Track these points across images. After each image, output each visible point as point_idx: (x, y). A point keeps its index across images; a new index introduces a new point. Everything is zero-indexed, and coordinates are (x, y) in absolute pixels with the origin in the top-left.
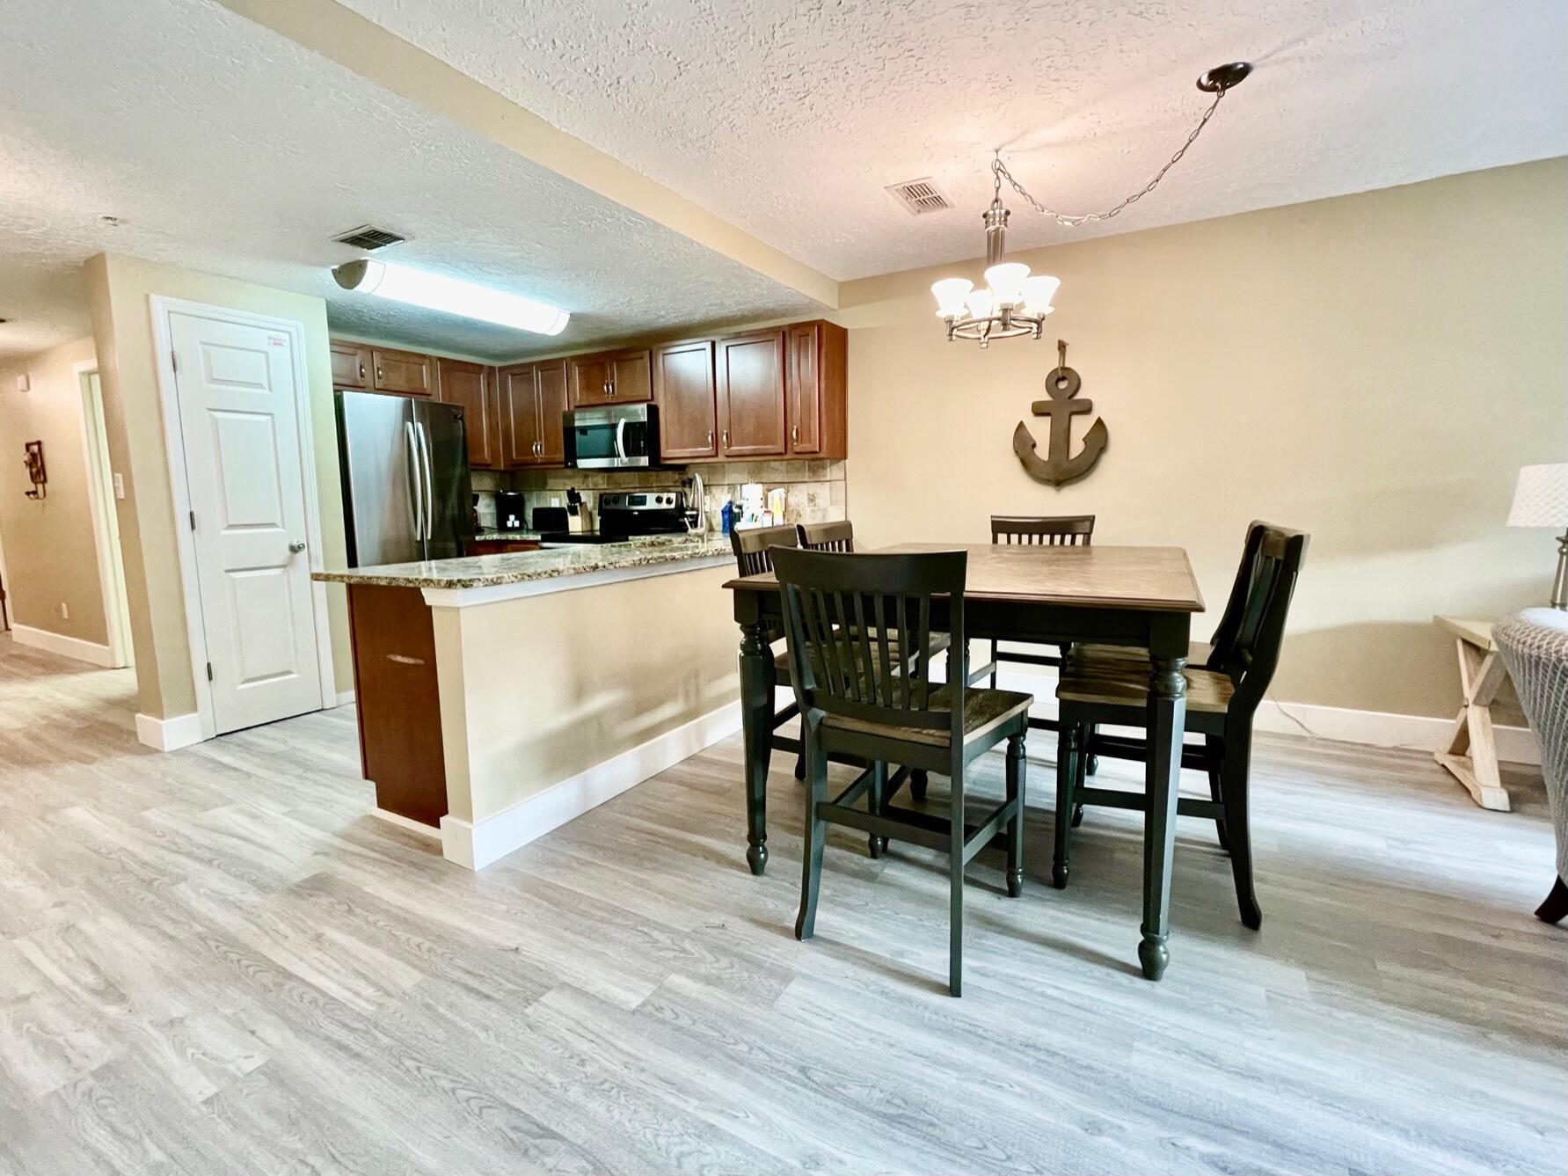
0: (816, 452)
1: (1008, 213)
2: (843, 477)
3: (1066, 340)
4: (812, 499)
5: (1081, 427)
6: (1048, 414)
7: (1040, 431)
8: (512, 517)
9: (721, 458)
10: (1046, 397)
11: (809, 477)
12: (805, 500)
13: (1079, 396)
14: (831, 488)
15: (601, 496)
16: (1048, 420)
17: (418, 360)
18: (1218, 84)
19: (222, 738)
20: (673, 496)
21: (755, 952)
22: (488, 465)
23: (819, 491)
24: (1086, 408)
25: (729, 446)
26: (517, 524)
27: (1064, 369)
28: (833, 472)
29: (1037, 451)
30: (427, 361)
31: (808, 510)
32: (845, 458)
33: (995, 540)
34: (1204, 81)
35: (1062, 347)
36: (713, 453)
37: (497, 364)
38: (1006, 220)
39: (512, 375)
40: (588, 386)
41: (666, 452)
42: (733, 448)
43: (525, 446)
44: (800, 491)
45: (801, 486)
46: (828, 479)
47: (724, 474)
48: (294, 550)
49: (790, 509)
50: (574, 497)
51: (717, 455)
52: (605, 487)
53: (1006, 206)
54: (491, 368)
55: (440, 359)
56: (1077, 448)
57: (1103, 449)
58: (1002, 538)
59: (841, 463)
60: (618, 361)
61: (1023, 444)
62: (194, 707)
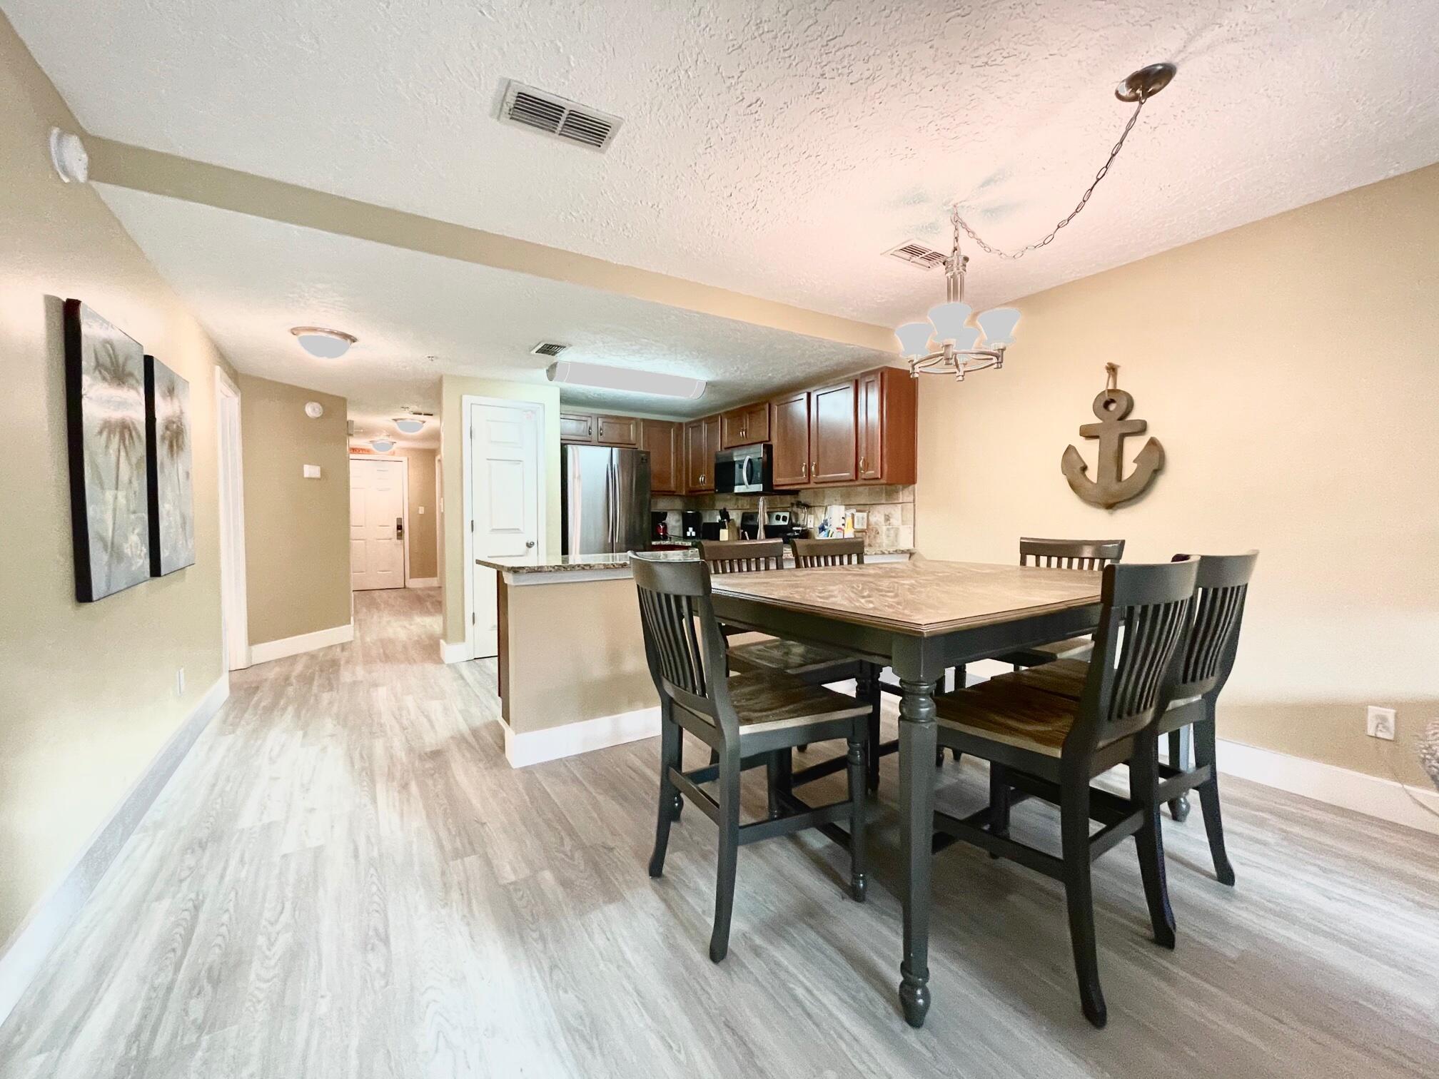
0: (877, 479)
1: (966, 259)
2: (912, 500)
3: (1115, 362)
4: (887, 518)
5: (1134, 447)
6: (1097, 437)
7: (1090, 452)
8: (691, 529)
9: (812, 485)
10: (1095, 420)
11: (887, 500)
12: (882, 519)
13: (1133, 417)
14: (902, 510)
15: (743, 514)
16: (1097, 442)
17: (627, 422)
18: (1139, 91)
19: (477, 661)
20: (787, 514)
21: (613, 875)
22: (674, 492)
23: (893, 512)
24: (1142, 428)
25: (817, 474)
26: (694, 534)
27: (1115, 391)
28: (904, 496)
29: (1087, 473)
30: (633, 422)
31: (884, 528)
32: (914, 482)
33: (1023, 562)
34: (1125, 92)
35: (1112, 369)
36: (806, 481)
37: (684, 420)
38: (964, 265)
39: (692, 428)
40: (733, 432)
41: (777, 480)
42: (821, 476)
43: (695, 480)
44: (879, 512)
45: (879, 507)
46: (900, 501)
47: (824, 497)
48: (529, 545)
49: (870, 527)
50: (725, 514)
51: (809, 482)
52: (748, 507)
53: (964, 253)
54: (681, 424)
55: (644, 420)
56: (1129, 469)
57: (1158, 471)
58: (1031, 559)
59: (911, 487)
60: (751, 413)
61: (1073, 466)
62: (463, 640)
